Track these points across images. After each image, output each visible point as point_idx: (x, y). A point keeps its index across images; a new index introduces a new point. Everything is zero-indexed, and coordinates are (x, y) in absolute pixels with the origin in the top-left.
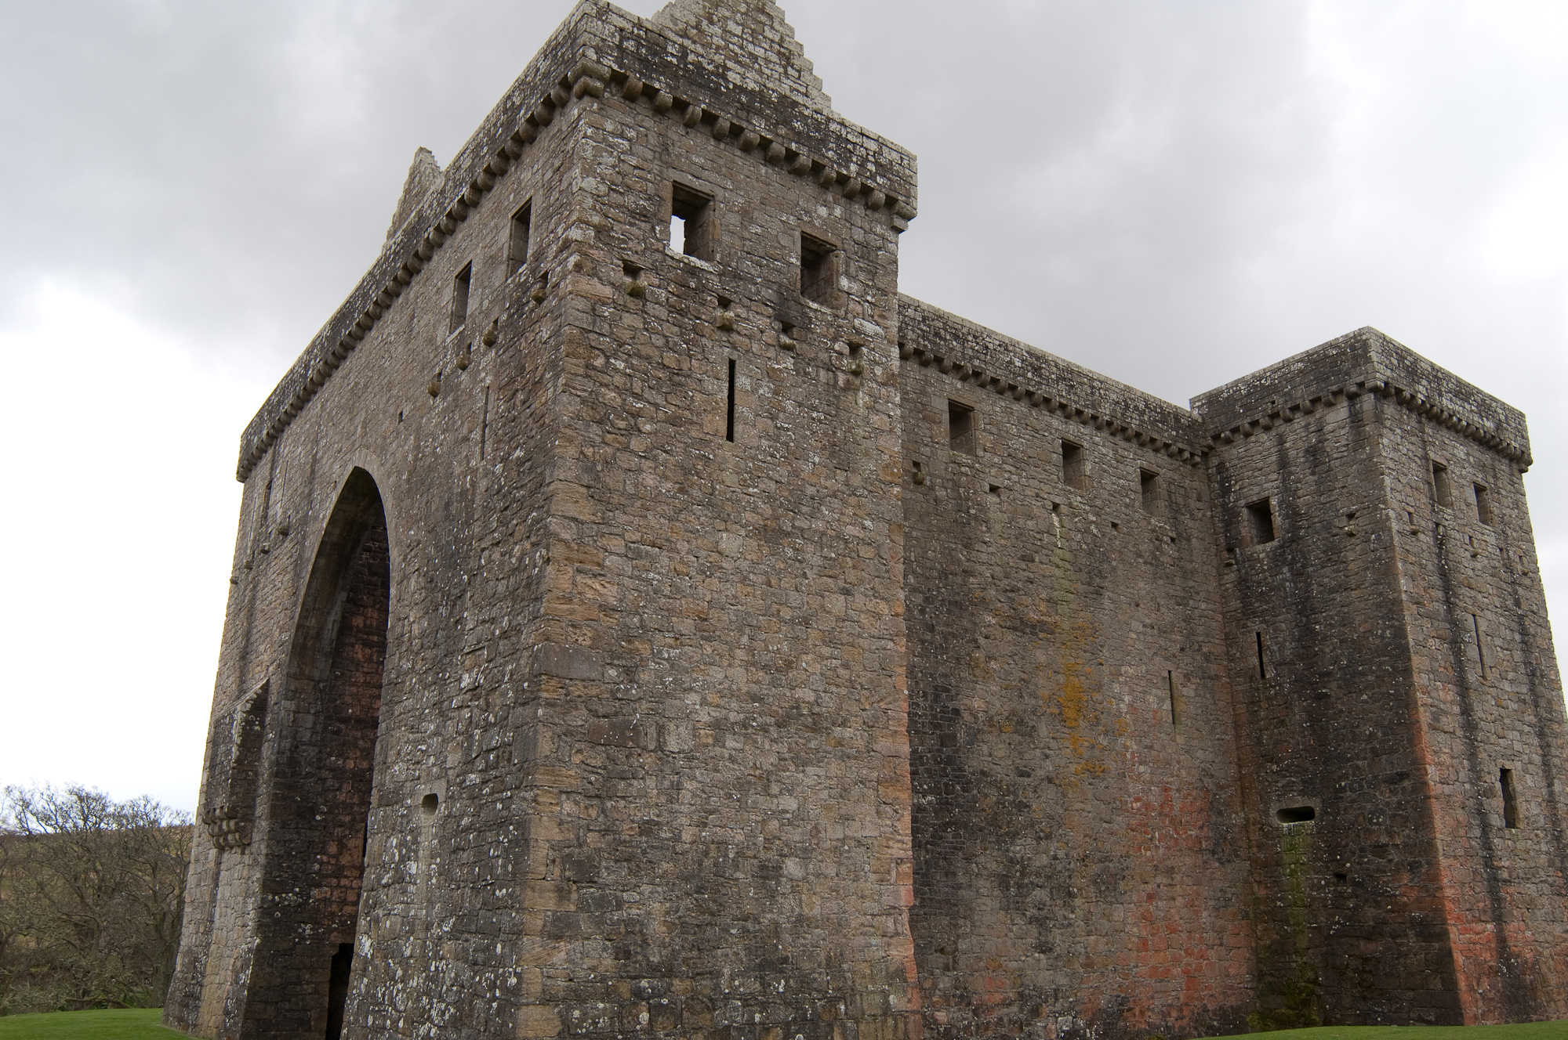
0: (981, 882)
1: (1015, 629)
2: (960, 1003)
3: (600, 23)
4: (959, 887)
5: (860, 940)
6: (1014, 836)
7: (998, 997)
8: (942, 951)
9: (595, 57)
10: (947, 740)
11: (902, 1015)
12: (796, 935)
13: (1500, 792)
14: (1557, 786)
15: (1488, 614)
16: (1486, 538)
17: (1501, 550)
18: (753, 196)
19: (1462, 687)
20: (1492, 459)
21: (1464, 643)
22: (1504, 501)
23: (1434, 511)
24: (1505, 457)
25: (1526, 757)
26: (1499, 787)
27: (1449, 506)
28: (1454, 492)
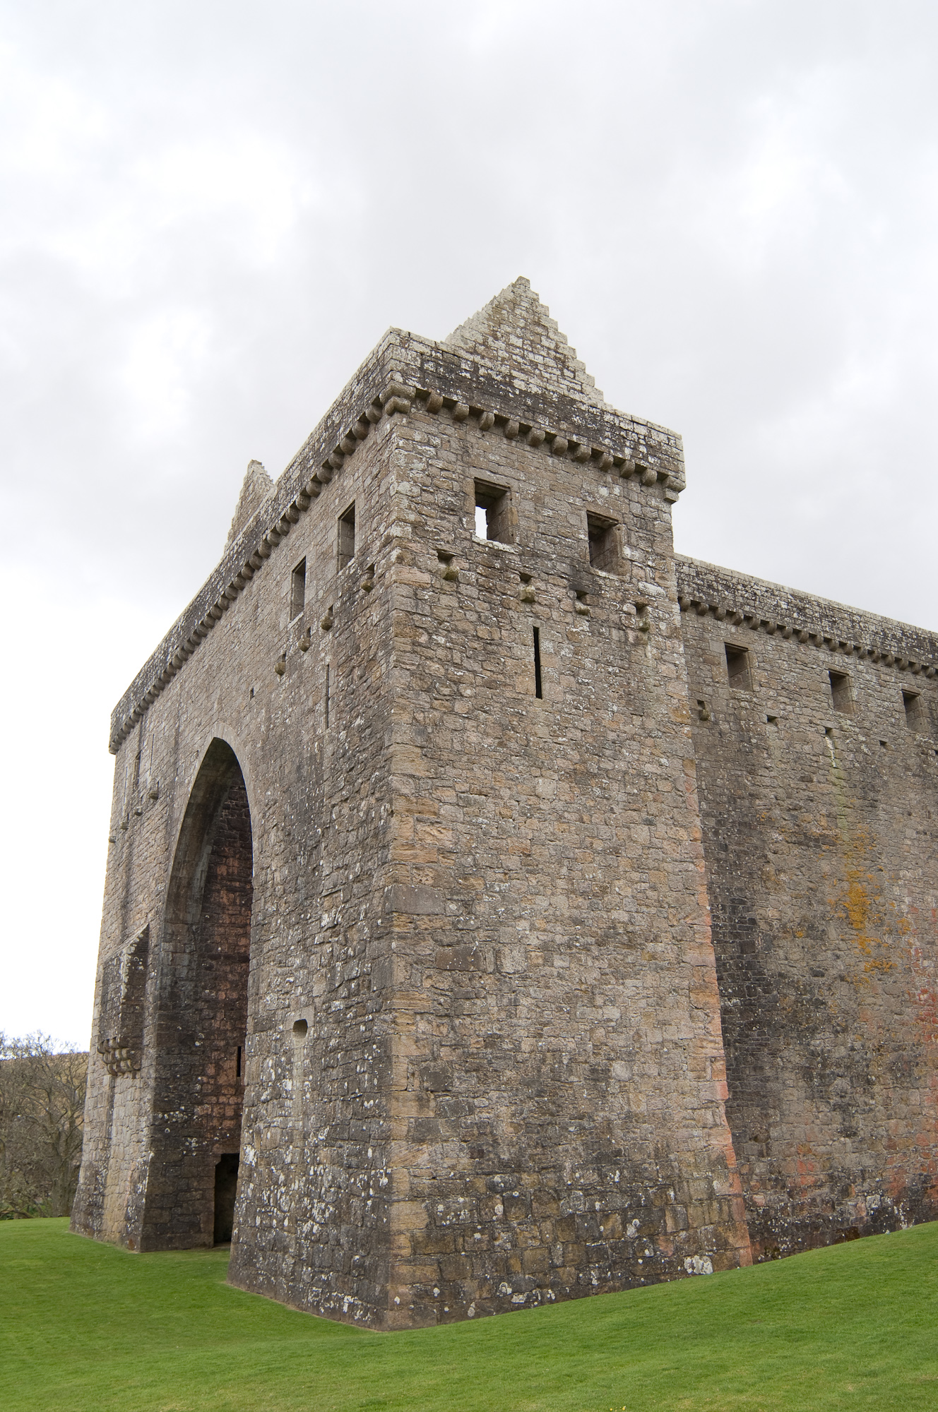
0: (787, 1075)
1: (800, 843)
2: (776, 1186)
3: (403, 350)
4: (767, 1080)
5: (683, 1133)
6: (814, 1031)
7: (810, 1180)
8: (756, 1139)
9: (401, 380)
10: (746, 947)
11: (725, 1199)
12: (627, 1130)
18: (542, 484)
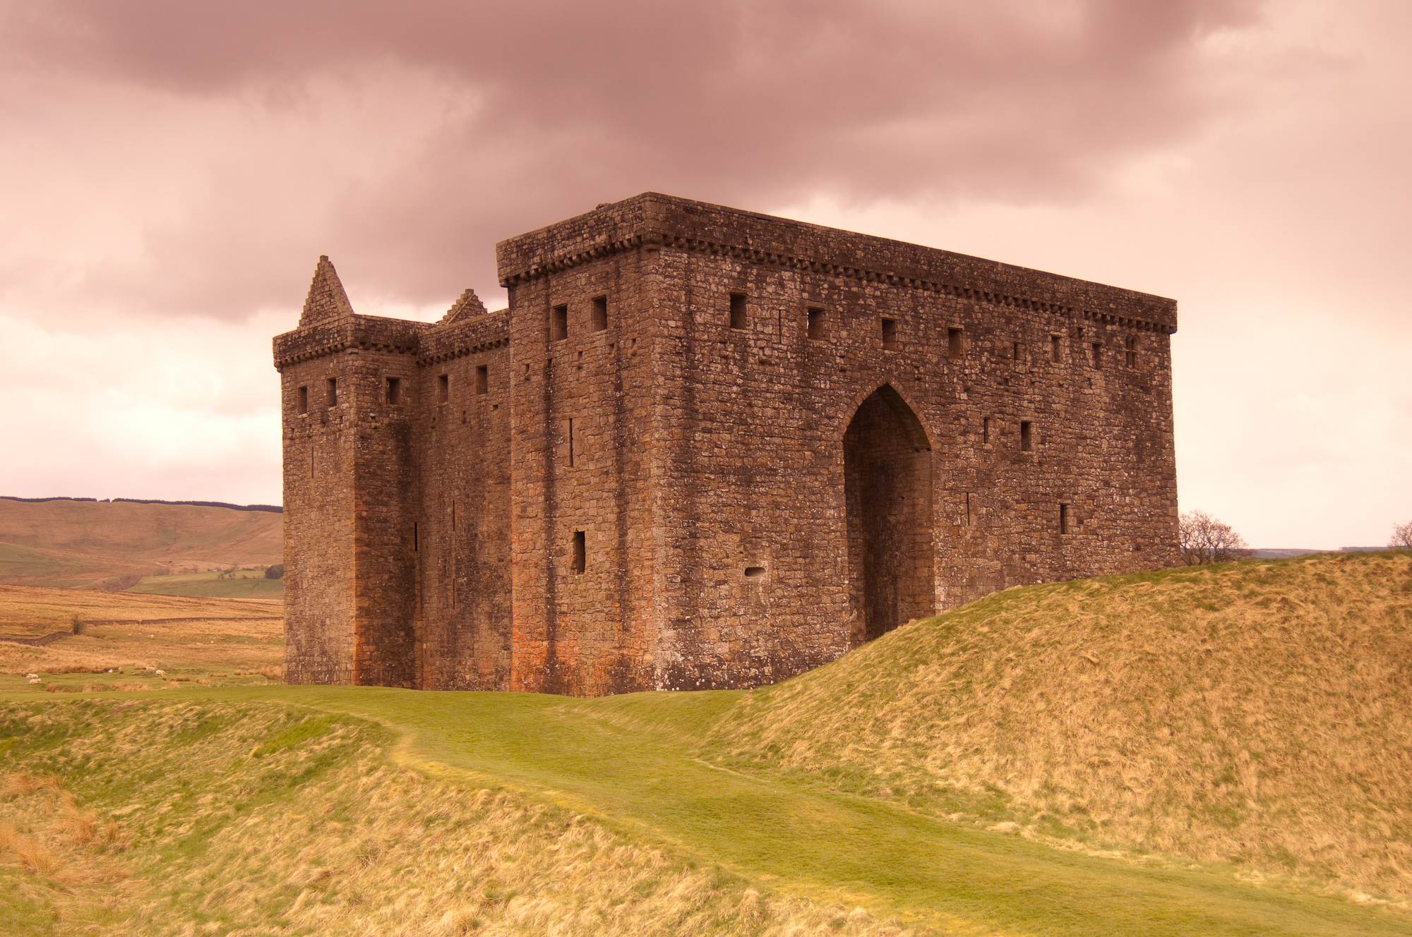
5: (343, 645)
13: (572, 550)
14: (631, 535)
15: (585, 412)
16: (597, 344)
17: (612, 346)
18: (315, 376)
19: (550, 481)
20: (617, 262)
21: (556, 446)
22: (624, 295)
23: (548, 350)
24: (632, 249)
25: (600, 519)
26: (570, 547)
27: (565, 336)
28: (569, 323)
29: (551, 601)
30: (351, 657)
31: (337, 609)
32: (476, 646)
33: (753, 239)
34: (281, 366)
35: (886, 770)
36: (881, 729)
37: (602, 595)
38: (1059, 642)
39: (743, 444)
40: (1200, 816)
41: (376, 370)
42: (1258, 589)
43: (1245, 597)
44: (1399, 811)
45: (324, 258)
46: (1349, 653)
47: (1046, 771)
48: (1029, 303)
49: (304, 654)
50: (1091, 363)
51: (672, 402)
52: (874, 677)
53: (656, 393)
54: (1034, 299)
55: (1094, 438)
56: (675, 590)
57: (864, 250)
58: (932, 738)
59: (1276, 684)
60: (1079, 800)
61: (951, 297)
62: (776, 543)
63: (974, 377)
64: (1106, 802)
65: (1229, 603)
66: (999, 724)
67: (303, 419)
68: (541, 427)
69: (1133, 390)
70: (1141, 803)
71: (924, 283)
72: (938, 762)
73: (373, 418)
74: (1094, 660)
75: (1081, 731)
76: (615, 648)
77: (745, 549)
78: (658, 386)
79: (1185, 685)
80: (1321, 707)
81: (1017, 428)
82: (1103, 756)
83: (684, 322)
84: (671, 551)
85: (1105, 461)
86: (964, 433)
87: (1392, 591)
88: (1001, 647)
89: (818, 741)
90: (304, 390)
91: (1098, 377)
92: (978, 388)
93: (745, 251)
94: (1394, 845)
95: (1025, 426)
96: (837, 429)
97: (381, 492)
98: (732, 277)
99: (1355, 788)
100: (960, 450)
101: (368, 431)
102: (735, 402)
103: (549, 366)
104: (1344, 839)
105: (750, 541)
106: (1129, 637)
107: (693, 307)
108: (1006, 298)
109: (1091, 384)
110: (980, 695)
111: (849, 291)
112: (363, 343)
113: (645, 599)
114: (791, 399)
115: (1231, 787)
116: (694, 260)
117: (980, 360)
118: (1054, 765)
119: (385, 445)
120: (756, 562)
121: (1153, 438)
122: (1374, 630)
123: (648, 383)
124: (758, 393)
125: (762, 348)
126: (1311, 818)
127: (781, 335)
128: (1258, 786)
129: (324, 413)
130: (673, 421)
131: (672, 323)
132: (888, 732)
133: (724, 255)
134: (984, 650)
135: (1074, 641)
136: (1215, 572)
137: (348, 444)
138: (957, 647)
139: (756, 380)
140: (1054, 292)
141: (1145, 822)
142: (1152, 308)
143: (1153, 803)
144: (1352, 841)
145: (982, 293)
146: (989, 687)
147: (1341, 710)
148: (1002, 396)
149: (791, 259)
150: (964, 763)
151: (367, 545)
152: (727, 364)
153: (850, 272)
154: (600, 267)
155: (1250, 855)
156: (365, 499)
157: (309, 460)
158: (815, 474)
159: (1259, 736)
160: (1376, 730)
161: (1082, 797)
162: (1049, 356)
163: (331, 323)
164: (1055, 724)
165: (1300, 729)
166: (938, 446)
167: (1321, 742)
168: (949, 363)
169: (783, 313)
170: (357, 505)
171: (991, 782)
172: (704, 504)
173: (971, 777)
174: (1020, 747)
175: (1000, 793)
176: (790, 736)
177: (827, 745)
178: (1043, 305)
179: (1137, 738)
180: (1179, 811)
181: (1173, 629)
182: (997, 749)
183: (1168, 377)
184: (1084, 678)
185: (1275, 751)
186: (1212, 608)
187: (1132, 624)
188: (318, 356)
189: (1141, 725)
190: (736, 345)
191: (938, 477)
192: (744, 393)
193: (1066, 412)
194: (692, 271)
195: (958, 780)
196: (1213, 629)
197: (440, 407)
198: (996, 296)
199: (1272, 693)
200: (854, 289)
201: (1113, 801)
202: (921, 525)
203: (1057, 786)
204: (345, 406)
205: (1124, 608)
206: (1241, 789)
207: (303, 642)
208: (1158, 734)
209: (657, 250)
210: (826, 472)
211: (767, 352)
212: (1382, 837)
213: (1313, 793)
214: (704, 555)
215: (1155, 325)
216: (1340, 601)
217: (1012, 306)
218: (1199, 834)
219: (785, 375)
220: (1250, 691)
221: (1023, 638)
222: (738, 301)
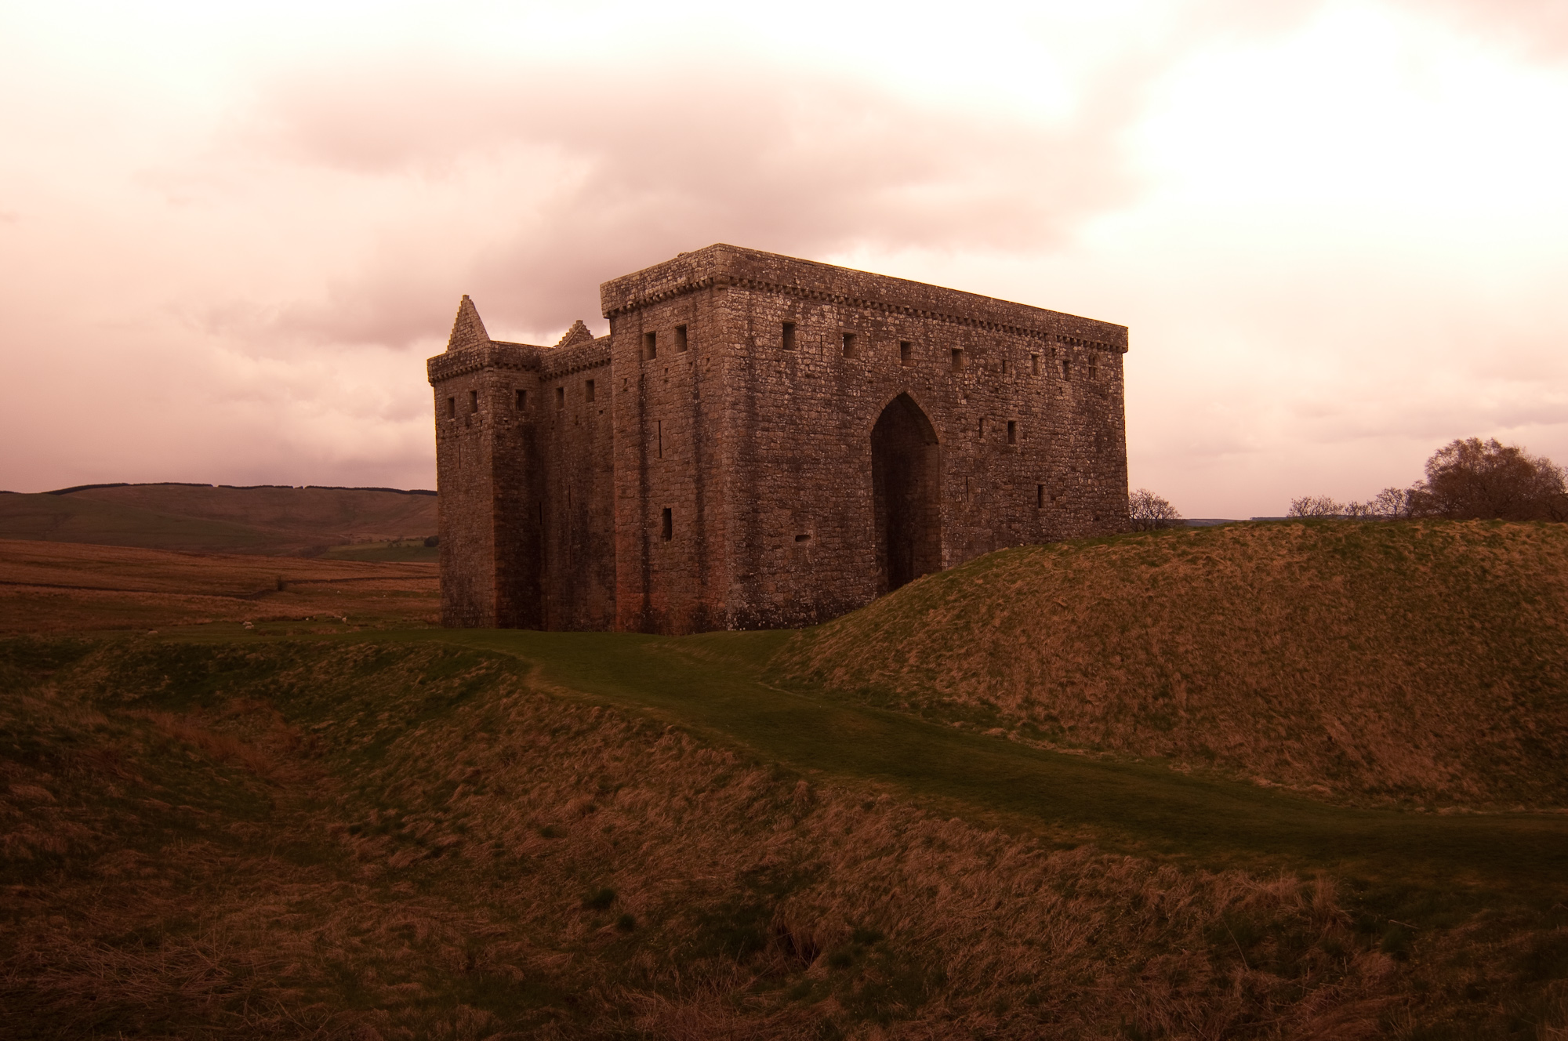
13: (662, 522)
14: (707, 510)
15: (670, 416)
16: (679, 362)
17: (691, 364)
18: (460, 390)
19: (644, 469)
20: (694, 298)
21: (649, 442)
22: (700, 324)
23: (641, 368)
24: (706, 288)
25: (683, 498)
26: (660, 520)
27: (655, 357)
28: (657, 346)
29: (645, 562)
30: (492, 607)
31: (480, 569)
32: (588, 597)
33: (800, 280)
34: (434, 382)
35: (905, 689)
36: (901, 658)
37: (685, 557)
38: (1037, 591)
39: (793, 439)
40: (1143, 722)
41: (508, 384)
42: (1188, 549)
43: (1179, 555)
44: (1293, 718)
45: (466, 297)
46: (1257, 598)
47: (1027, 689)
48: (1014, 329)
49: (456, 605)
50: (1062, 375)
51: (738, 407)
52: (895, 618)
53: (726, 401)
54: (1018, 326)
55: (1064, 434)
56: (741, 553)
57: (886, 288)
58: (939, 665)
59: (1202, 622)
60: (1052, 711)
61: (954, 324)
62: (819, 516)
63: (972, 387)
64: (1072, 712)
65: (1166, 561)
66: (991, 654)
67: (452, 423)
68: (637, 427)
69: (1094, 397)
70: (1099, 712)
71: (933, 314)
72: (945, 683)
73: (506, 421)
74: (1063, 604)
75: (1054, 659)
76: (695, 598)
77: (795, 521)
78: (727, 395)
79: (1133, 623)
80: (1235, 640)
81: (1005, 426)
82: (1071, 677)
83: (747, 345)
84: (739, 523)
85: (1072, 452)
86: (964, 430)
87: (1290, 550)
88: (992, 595)
89: (852, 668)
90: (452, 400)
91: (1067, 386)
92: (975, 396)
93: (794, 289)
94: (1289, 743)
95: (1011, 425)
96: (865, 428)
97: (513, 479)
98: (784, 310)
99: (1260, 700)
100: (961, 443)
101: (502, 431)
102: (787, 407)
103: (643, 379)
104: (1251, 738)
105: (799, 515)
106: (1090, 587)
107: (753, 333)
108: (996, 325)
109: (1062, 392)
110: (977, 631)
111: (875, 321)
112: (497, 363)
113: (719, 560)
114: (830, 405)
115: (1167, 701)
116: (754, 296)
117: (976, 374)
118: (1033, 685)
119: (516, 442)
120: (803, 531)
121: (1108, 434)
122: (1275, 581)
123: (719, 393)
124: (804, 399)
125: (808, 365)
126: (1227, 723)
127: (822, 355)
128: (1187, 700)
129: (468, 417)
130: (739, 422)
131: (737, 346)
132: (906, 660)
133: (778, 292)
134: (980, 597)
135: (1049, 590)
136: (1156, 537)
137: (487, 439)
138: (958, 595)
139: (803, 390)
140: (1033, 321)
141: (1102, 727)
142: (1109, 333)
143: (1107, 713)
144: (1257, 740)
145: (978, 322)
146: (983, 626)
147: (1250, 641)
148: (993, 401)
149: (830, 295)
150: (964, 684)
151: (502, 520)
152: (781, 377)
153: (876, 305)
154: (681, 302)
155: (1181, 752)
156: (501, 484)
157: (457, 455)
158: (850, 463)
159: (1188, 661)
160: (1276, 656)
161: (1054, 708)
162: (1029, 370)
163: (472, 347)
164: (1034, 654)
165: (1219, 655)
166: (944, 441)
167: (1235, 666)
168: (952, 376)
169: (824, 338)
170: (494, 489)
171: (985, 698)
172: (763, 487)
173: (969, 694)
174: (1007, 671)
175: (992, 706)
176: (831, 664)
177: (860, 671)
178: (1025, 330)
179: (1096, 664)
180: (1128, 719)
181: (1123, 580)
182: (989, 673)
183: (1121, 387)
184: (1056, 618)
185: (1200, 673)
186: (1153, 564)
187: (1093, 577)
188: (463, 373)
189: (1099, 653)
190: (787, 363)
191: (944, 464)
192: (794, 400)
193: (1042, 413)
194: (753, 305)
195: (960, 697)
196: (1154, 580)
197: (558, 413)
198: (989, 324)
199: (1198, 629)
200: (879, 319)
201: (1078, 712)
202: (931, 502)
203: (1035, 700)
204: (484, 412)
205: (1087, 564)
206: (1174, 701)
207: (455, 595)
208: (1112, 660)
209: (727, 289)
210: (858, 461)
211: (812, 368)
212: (1280, 737)
213: (1229, 704)
214: (764, 525)
215: (1111, 346)
216: (1250, 559)
217: (1001, 332)
218: (1142, 736)
219: (825, 386)
220: (1181, 627)
221: (1009, 588)
222: (788, 328)
